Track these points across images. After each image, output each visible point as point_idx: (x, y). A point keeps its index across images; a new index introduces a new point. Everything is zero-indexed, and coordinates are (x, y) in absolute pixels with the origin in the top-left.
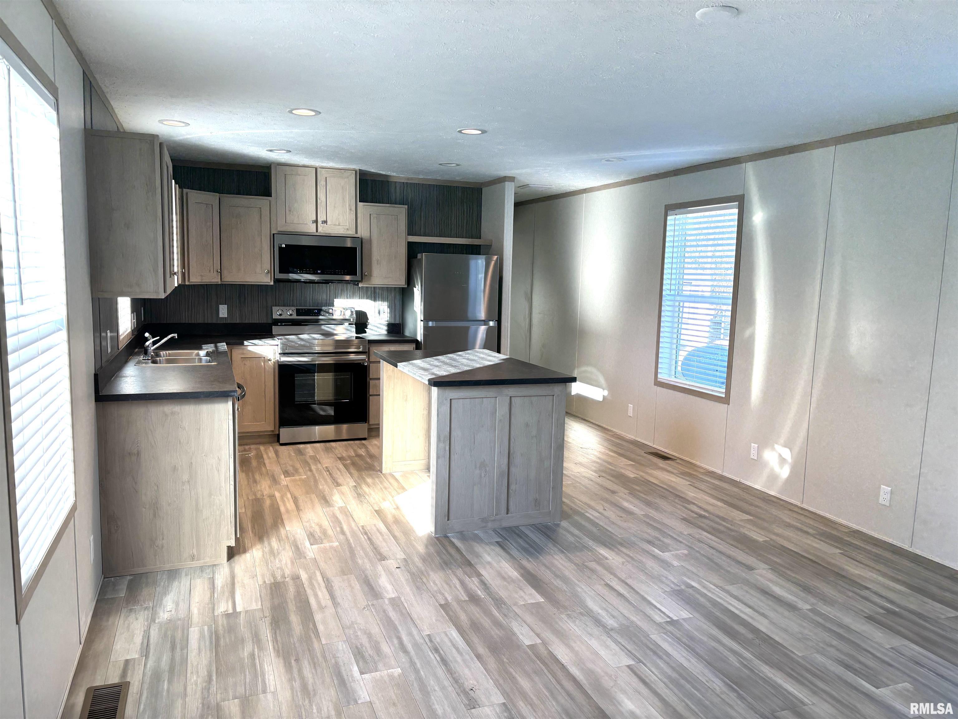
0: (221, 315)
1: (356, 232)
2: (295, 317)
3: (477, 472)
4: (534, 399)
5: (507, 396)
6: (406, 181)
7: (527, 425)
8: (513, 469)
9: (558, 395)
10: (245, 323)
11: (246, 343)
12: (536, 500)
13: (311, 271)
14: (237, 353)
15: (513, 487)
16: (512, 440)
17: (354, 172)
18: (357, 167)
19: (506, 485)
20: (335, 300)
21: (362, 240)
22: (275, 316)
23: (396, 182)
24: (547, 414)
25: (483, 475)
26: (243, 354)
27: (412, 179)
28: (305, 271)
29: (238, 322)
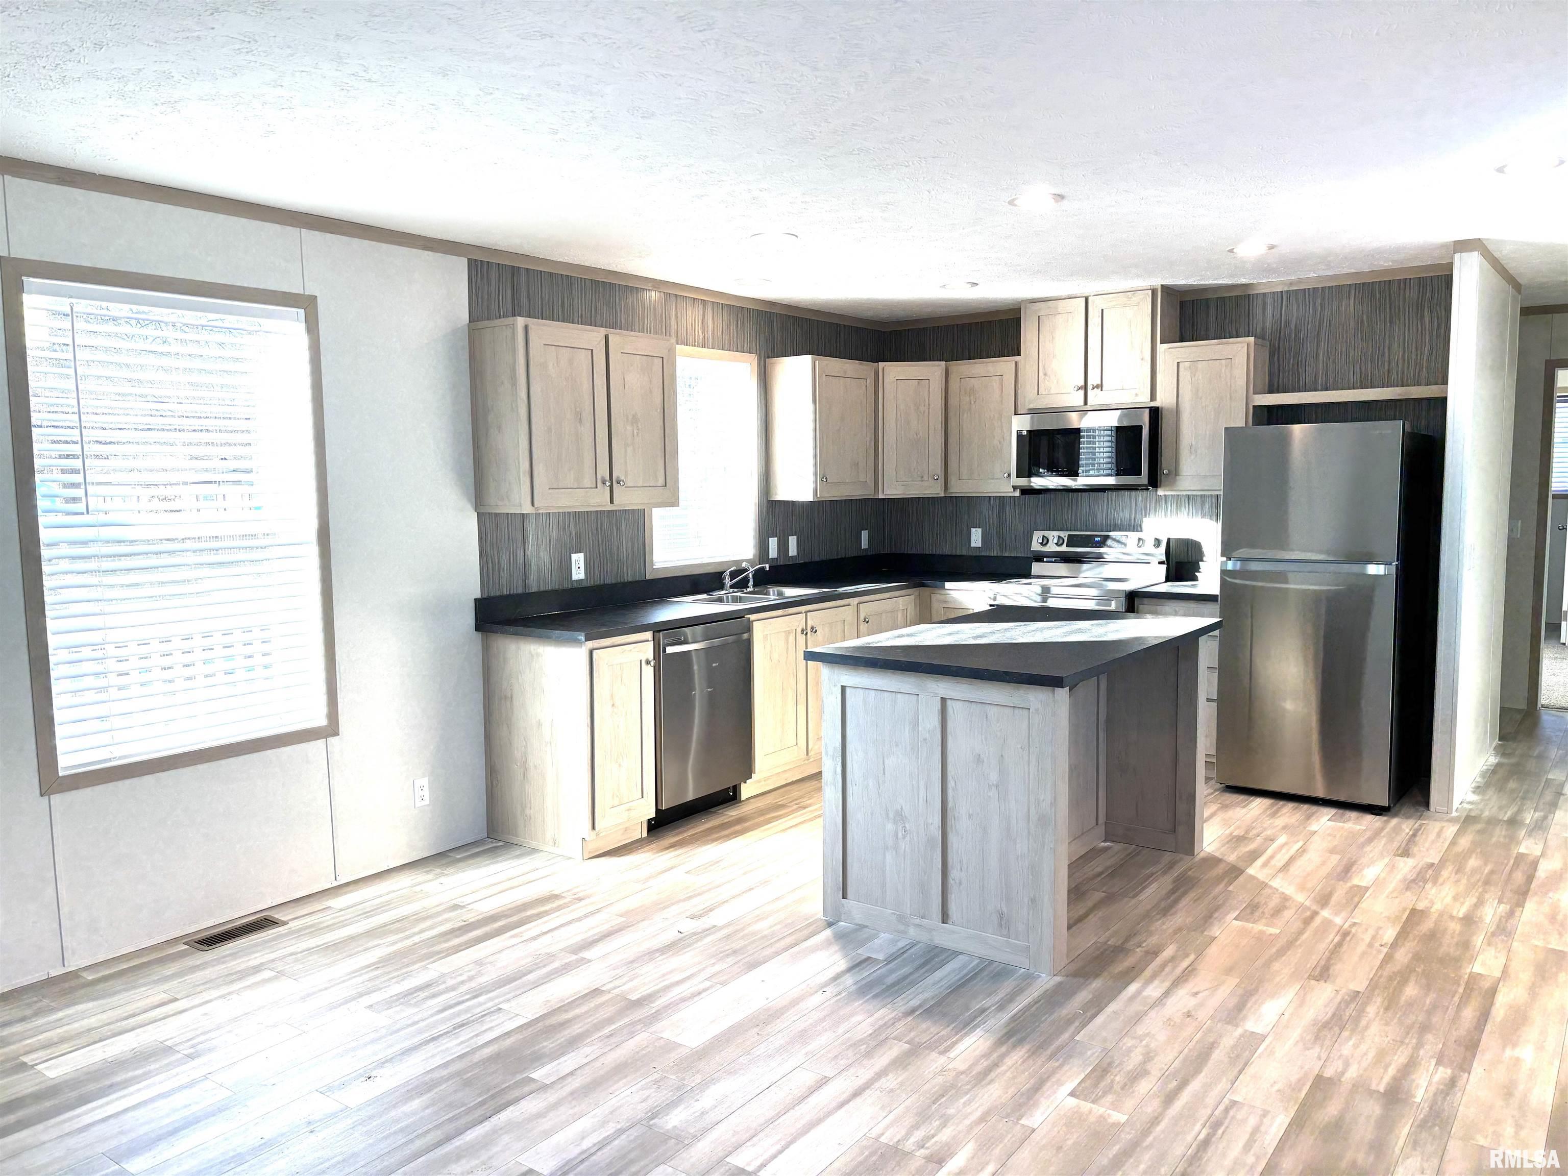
0: (973, 545)
1: (1153, 397)
2: (1064, 548)
3: (890, 827)
4: (993, 711)
5: (936, 695)
6: (1286, 289)
7: (979, 760)
8: (952, 838)
9: (1037, 710)
11: (948, 585)
12: (1001, 915)
13: (1066, 471)
15: (954, 874)
17: (1150, 292)
18: (1158, 282)
19: (940, 866)
20: (1144, 519)
22: (1036, 546)
23: (1264, 294)
24: (1019, 746)
25: (900, 835)
26: (946, 602)
27: (1300, 281)
28: (1055, 472)
29: (996, 554)
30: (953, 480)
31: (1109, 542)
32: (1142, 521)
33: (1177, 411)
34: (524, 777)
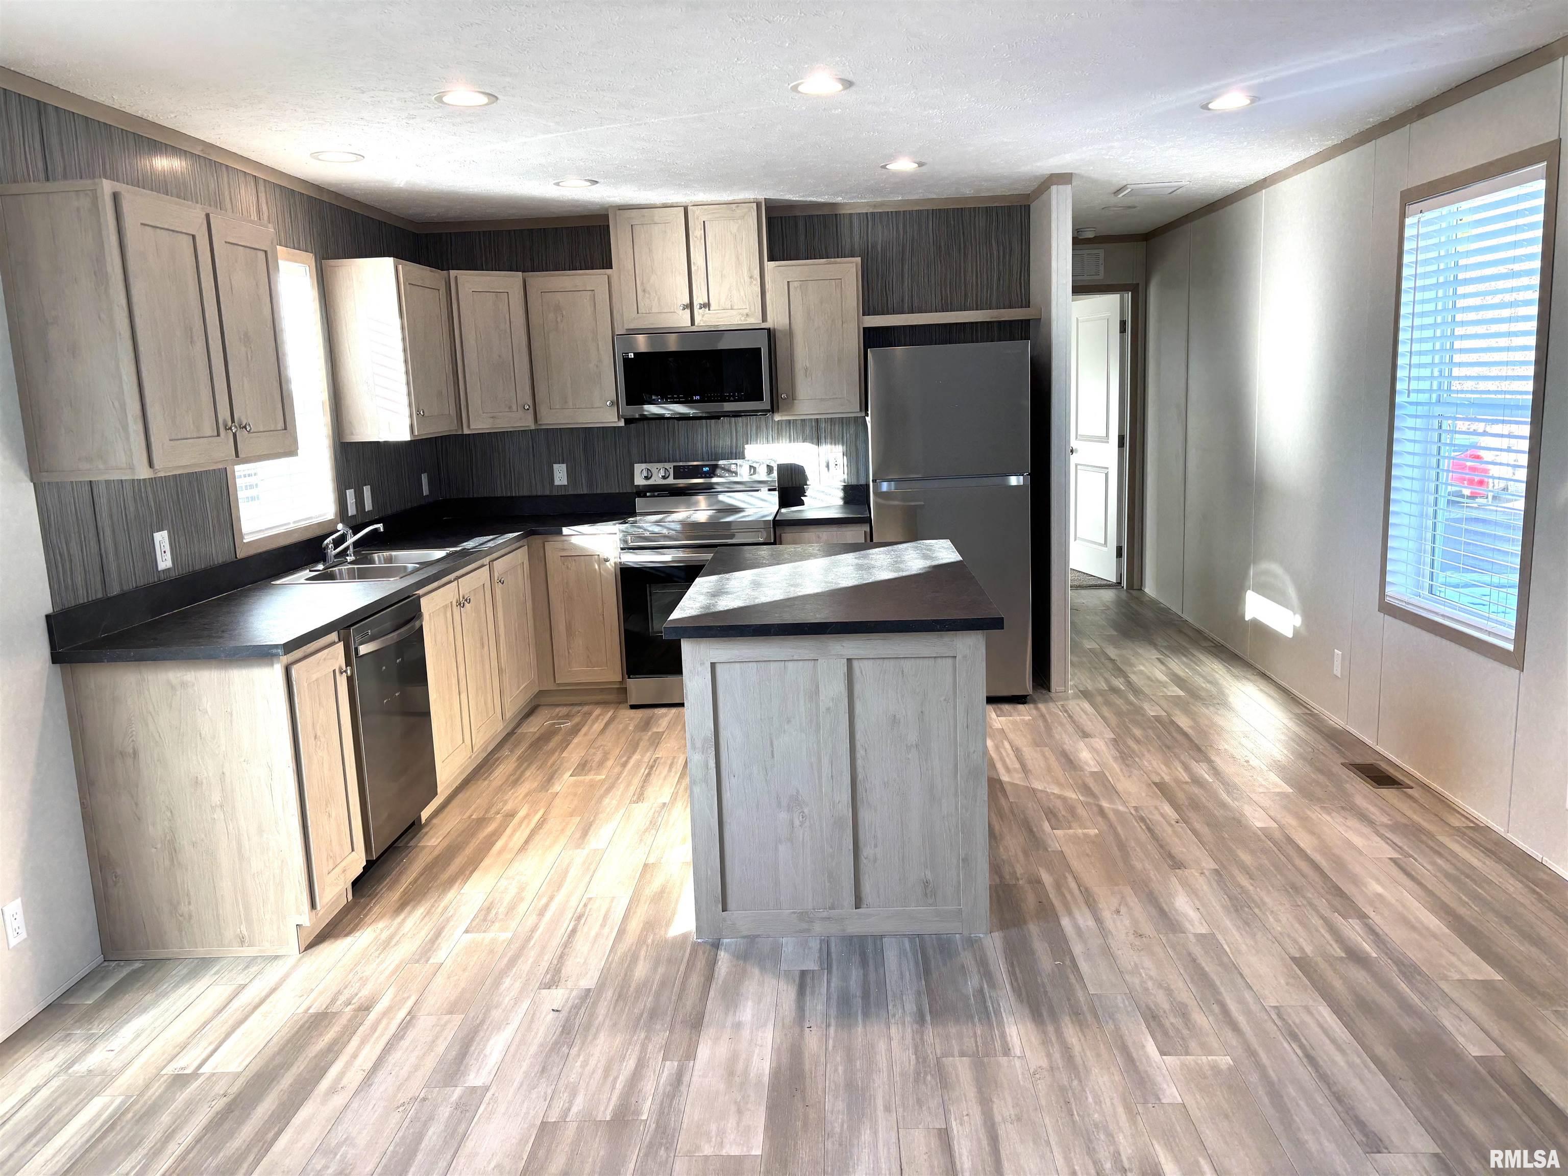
0: (557, 482)
1: (764, 318)
2: (671, 481)
3: (783, 816)
4: (907, 665)
5: (840, 656)
6: (871, 210)
7: (894, 721)
8: (865, 815)
9: (965, 657)
10: (597, 494)
11: (566, 530)
13: (681, 398)
14: (552, 546)
15: (867, 852)
16: (860, 753)
17: (755, 205)
18: (761, 196)
19: (851, 847)
20: (746, 446)
21: (771, 333)
22: (639, 481)
23: (851, 214)
24: (942, 699)
25: (797, 823)
26: (564, 550)
27: (882, 204)
28: (670, 398)
29: (585, 492)
30: (543, 411)
31: (718, 472)
32: (744, 448)
33: (790, 333)
34: (172, 860)
